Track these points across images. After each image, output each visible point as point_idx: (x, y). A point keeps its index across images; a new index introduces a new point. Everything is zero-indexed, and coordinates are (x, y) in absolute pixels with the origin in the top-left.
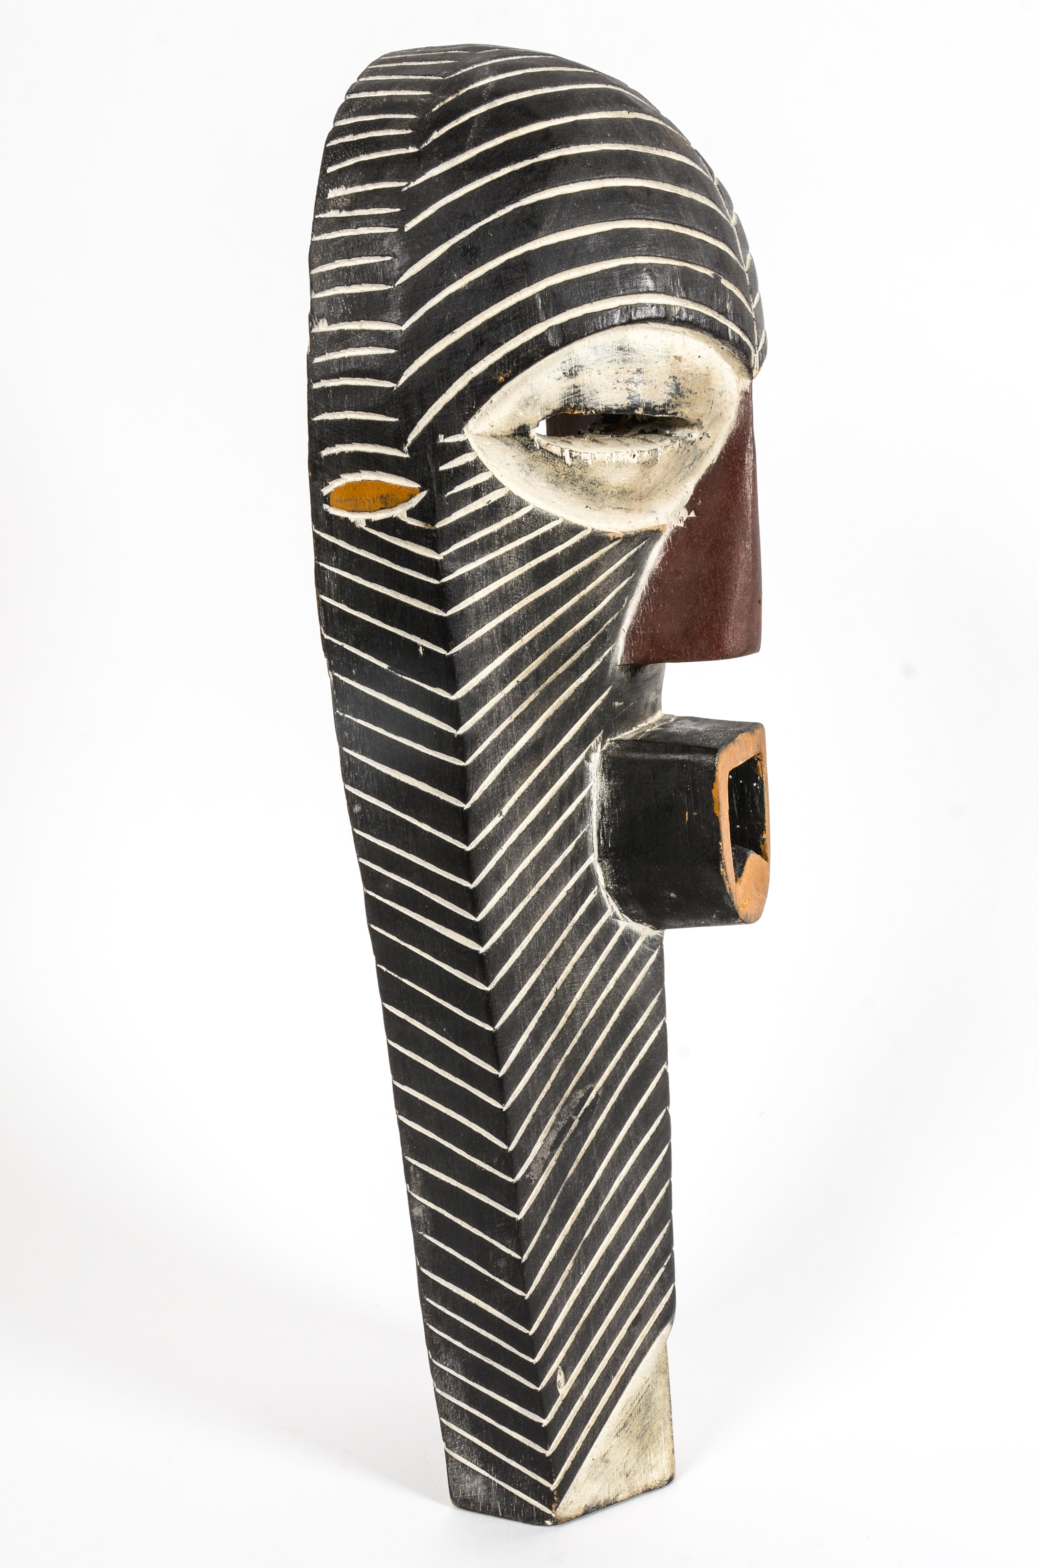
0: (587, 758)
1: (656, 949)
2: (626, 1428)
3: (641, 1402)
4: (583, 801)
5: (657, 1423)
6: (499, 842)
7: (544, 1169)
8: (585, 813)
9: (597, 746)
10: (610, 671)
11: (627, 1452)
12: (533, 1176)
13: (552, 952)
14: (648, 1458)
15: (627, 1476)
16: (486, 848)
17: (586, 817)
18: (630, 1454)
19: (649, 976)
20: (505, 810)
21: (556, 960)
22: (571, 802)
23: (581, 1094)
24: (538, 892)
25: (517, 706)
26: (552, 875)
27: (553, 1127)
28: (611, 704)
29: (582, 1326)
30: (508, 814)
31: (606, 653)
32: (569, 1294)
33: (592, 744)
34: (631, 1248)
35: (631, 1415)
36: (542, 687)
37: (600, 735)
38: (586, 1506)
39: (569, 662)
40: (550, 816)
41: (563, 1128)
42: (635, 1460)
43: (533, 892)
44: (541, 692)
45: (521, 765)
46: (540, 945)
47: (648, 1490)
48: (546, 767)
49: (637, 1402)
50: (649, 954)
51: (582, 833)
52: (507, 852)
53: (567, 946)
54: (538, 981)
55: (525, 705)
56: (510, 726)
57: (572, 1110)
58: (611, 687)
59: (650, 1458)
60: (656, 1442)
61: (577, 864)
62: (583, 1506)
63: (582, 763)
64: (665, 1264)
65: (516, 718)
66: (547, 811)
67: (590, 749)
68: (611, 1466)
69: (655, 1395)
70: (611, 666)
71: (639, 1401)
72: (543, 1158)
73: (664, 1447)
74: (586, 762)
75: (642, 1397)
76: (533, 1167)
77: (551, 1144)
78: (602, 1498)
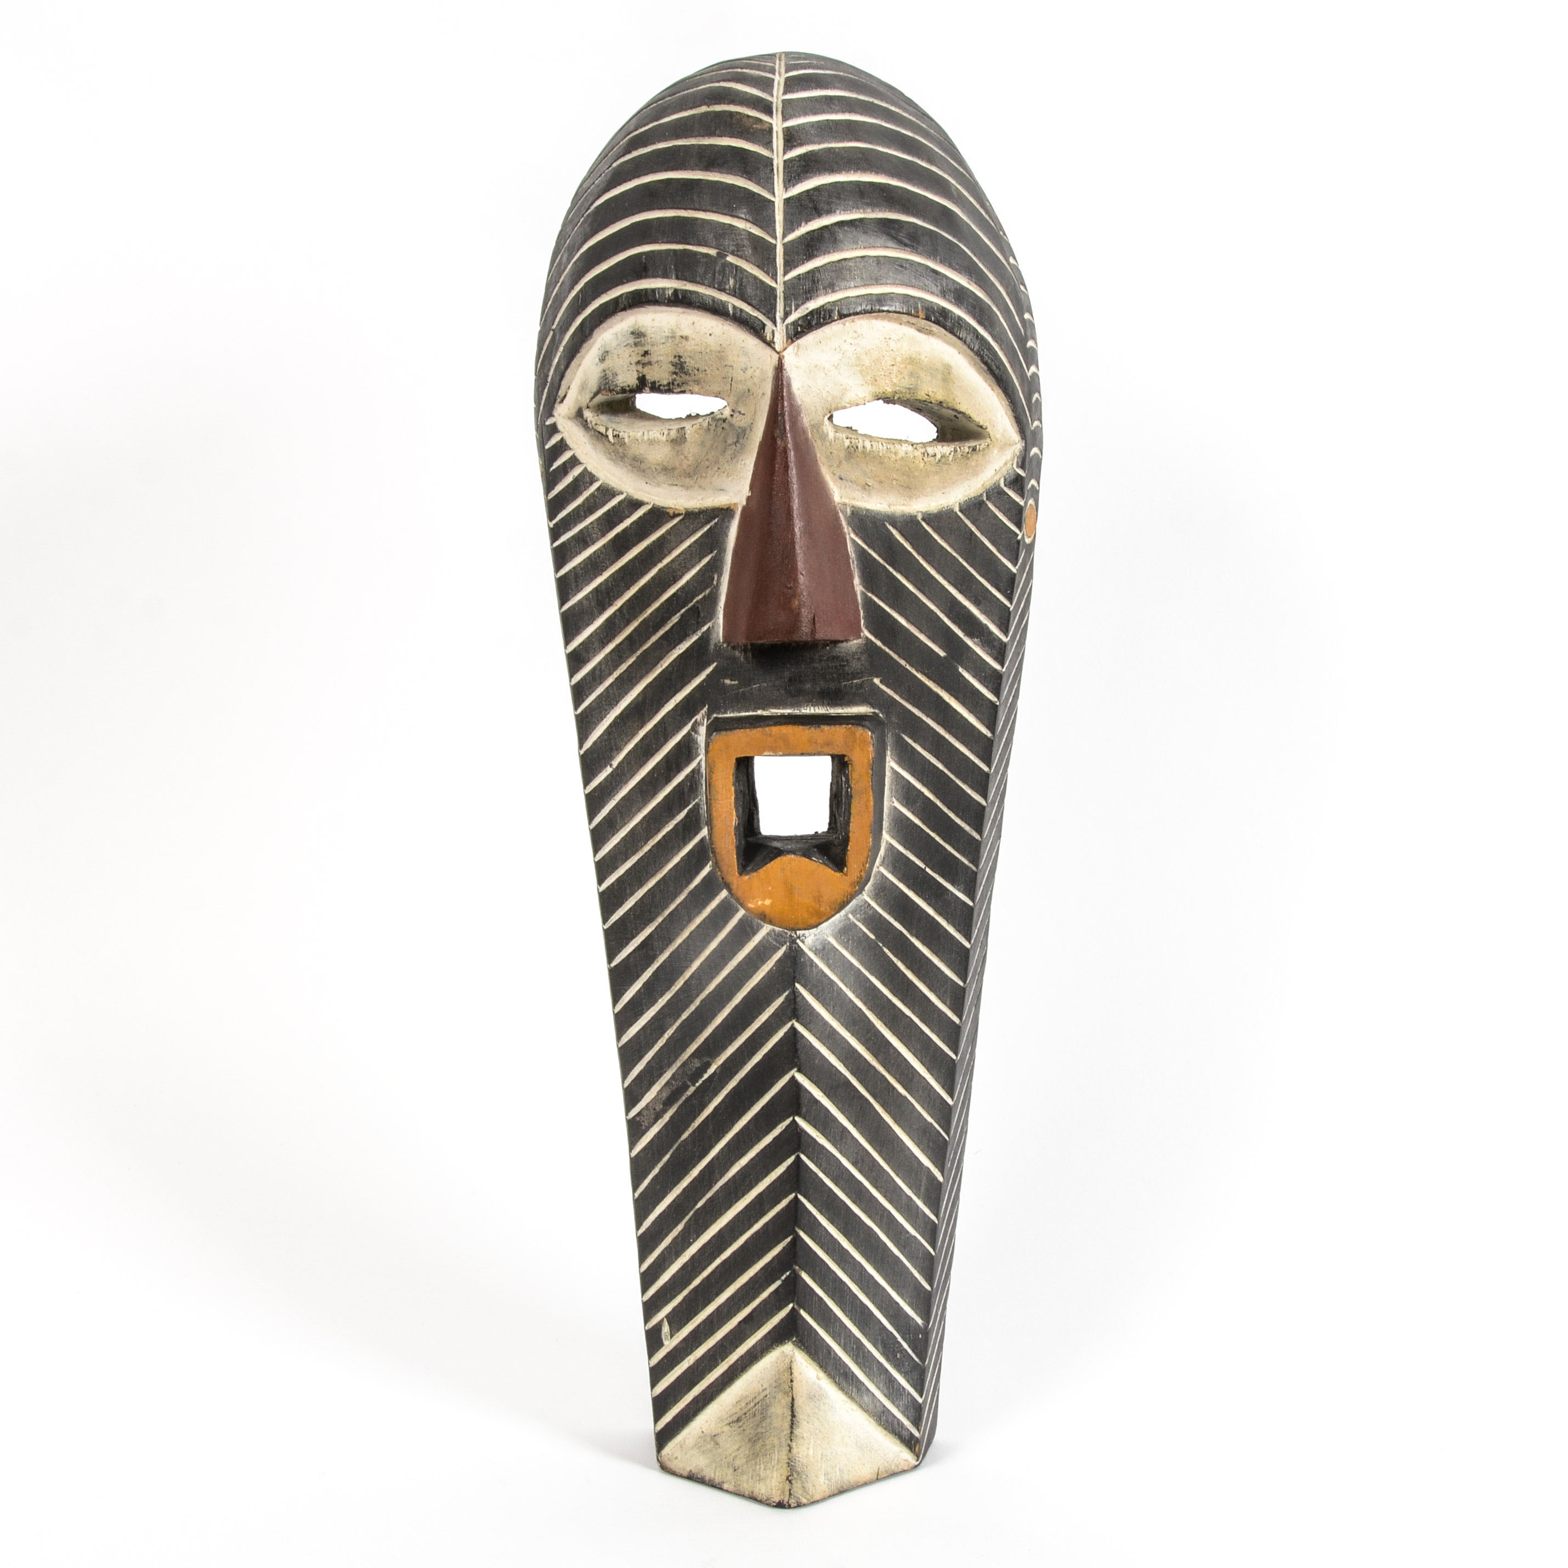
0: (694, 729)
1: (783, 945)
2: (740, 1424)
3: (757, 1407)
4: (693, 771)
5: (771, 1439)
6: (611, 792)
7: (656, 1120)
8: (696, 784)
9: (703, 720)
10: (712, 647)
11: (737, 1447)
12: (643, 1122)
13: (667, 912)
14: (758, 1467)
15: (735, 1470)
16: (598, 795)
17: (697, 789)
18: (740, 1451)
19: (774, 972)
20: (615, 763)
21: (670, 920)
22: (679, 770)
23: (697, 1063)
24: (650, 850)
25: (616, 668)
26: (664, 837)
27: (668, 1083)
28: (718, 681)
29: (690, 1293)
30: (617, 767)
31: (705, 628)
32: (678, 1254)
33: (698, 717)
34: (746, 1242)
35: (745, 1414)
36: (639, 653)
37: (705, 709)
38: (691, 1471)
39: (661, 632)
40: (657, 779)
41: (677, 1089)
42: (745, 1460)
43: (647, 848)
44: (638, 657)
45: (625, 724)
46: (653, 902)
47: (753, 1498)
48: (650, 730)
49: (752, 1404)
50: (774, 948)
51: (694, 803)
52: (618, 804)
53: (682, 911)
54: (651, 936)
55: (623, 667)
56: (611, 685)
57: (687, 1074)
58: (715, 664)
59: (760, 1468)
60: (768, 1456)
61: (689, 833)
62: (688, 1470)
63: (689, 734)
64: (783, 1278)
65: (617, 679)
66: (654, 773)
67: (696, 721)
68: (720, 1450)
69: (772, 1410)
70: (712, 643)
71: (755, 1405)
72: (654, 1109)
73: (776, 1467)
74: (693, 734)
75: (758, 1403)
76: (645, 1113)
77: (663, 1099)
78: (709, 1474)
